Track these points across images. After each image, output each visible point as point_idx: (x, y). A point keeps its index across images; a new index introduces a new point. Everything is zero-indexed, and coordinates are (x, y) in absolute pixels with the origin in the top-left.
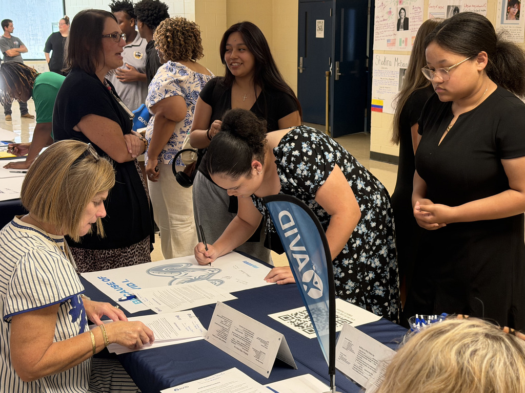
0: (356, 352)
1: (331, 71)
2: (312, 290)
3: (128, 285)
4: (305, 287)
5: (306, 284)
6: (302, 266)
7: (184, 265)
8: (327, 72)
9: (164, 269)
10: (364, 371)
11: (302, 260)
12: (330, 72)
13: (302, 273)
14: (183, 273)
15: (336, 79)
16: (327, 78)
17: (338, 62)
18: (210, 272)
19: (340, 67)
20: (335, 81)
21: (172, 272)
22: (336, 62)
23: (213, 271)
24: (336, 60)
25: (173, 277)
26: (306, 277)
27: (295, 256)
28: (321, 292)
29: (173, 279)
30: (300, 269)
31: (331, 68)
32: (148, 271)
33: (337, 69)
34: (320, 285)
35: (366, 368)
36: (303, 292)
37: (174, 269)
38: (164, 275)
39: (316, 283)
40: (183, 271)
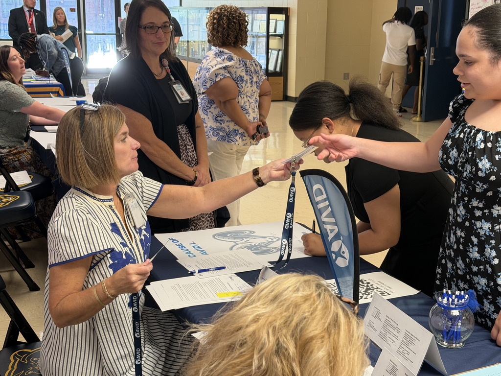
0: (383, 320)
1: (425, 56)
2: (339, 259)
3: (194, 247)
4: (334, 256)
5: (334, 253)
6: (331, 236)
7: (247, 232)
8: (422, 58)
9: (228, 235)
10: (388, 338)
11: (332, 231)
12: (425, 58)
13: (331, 243)
14: (245, 240)
15: (430, 64)
16: (422, 63)
17: (434, 48)
18: (270, 240)
19: (435, 53)
20: (429, 66)
21: (235, 238)
22: (432, 48)
23: (272, 239)
24: (430, 47)
25: (235, 242)
26: (335, 247)
27: (326, 226)
28: (348, 261)
29: (234, 244)
30: (330, 239)
31: (426, 53)
32: (214, 236)
33: (432, 54)
34: (347, 255)
35: (390, 336)
36: (332, 260)
37: (237, 235)
38: (229, 240)
39: (343, 253)
40: (245, 238)
